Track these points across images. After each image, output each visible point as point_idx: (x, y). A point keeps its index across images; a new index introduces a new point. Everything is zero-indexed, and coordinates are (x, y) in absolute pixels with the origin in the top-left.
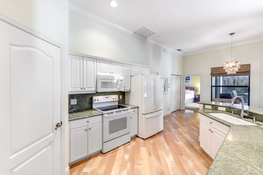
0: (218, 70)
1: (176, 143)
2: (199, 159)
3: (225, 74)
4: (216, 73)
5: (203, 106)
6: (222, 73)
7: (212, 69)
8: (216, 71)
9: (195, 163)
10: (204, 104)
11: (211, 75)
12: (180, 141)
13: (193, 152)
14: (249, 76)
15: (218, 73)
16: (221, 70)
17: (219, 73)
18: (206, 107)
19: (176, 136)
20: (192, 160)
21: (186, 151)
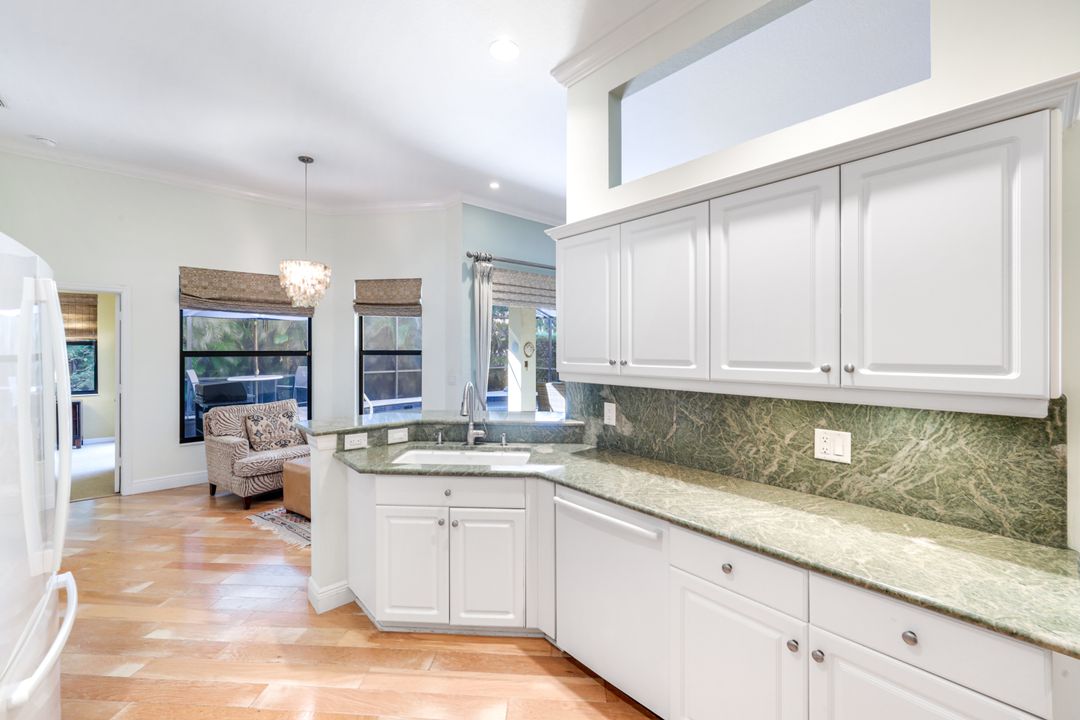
0: (211, 283)
1: (260, 707)
2: (418, 672)
3: (242, 304)
4: (204, 294)
5: (338, 444)
6: (230, 299)
7: (185, 272)
8: (205, 284)
9: (431, 694)
10: (341, 435)
11: (181, 300)
12: (263, 682)
13: (372, 669)
14: (310, 320)
15: (214, 296)
16: (224, 285)
17: (216, 296)
18: (351, 441)
19: (210, 680)
20: (415, 694)
21: (353, 690)
